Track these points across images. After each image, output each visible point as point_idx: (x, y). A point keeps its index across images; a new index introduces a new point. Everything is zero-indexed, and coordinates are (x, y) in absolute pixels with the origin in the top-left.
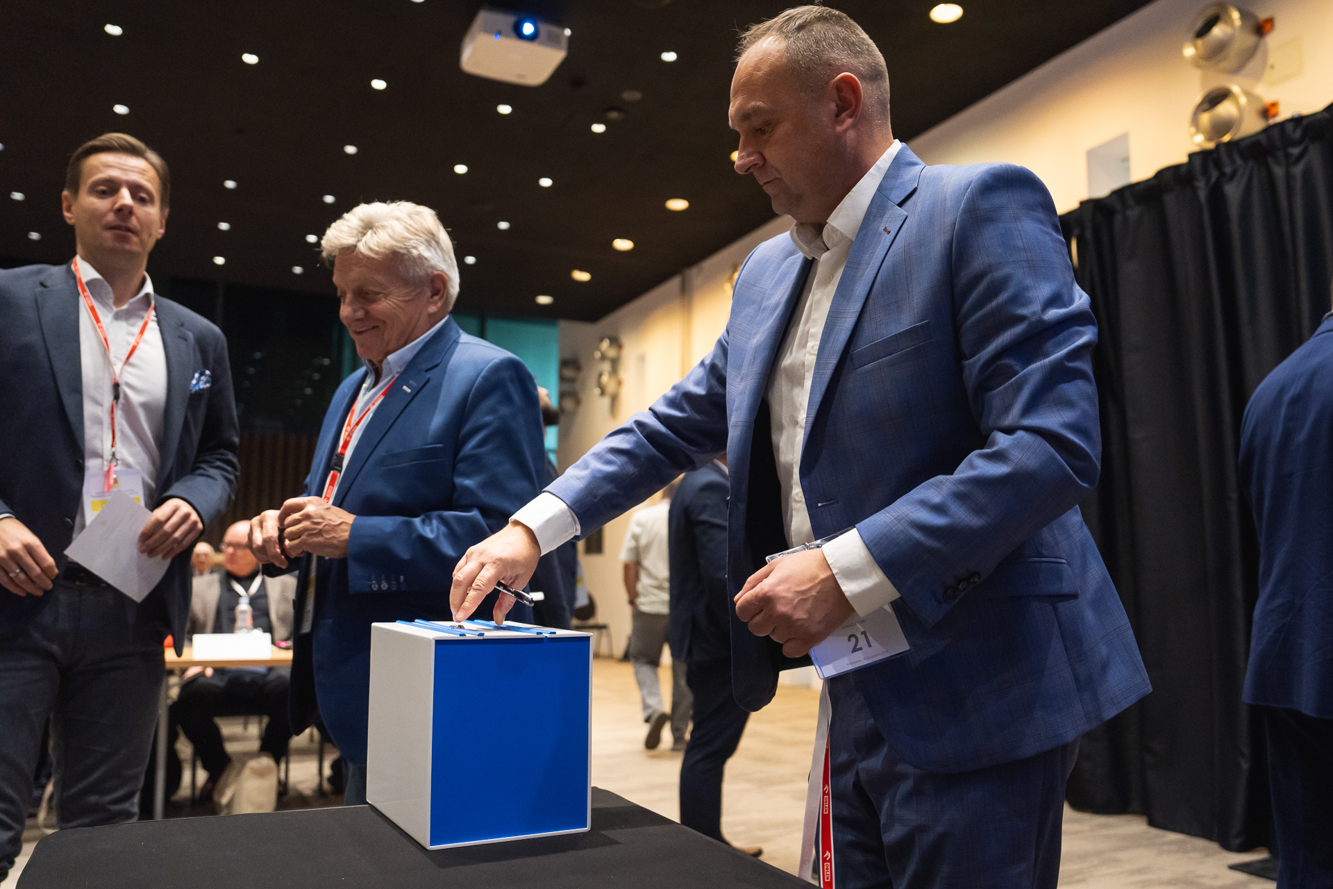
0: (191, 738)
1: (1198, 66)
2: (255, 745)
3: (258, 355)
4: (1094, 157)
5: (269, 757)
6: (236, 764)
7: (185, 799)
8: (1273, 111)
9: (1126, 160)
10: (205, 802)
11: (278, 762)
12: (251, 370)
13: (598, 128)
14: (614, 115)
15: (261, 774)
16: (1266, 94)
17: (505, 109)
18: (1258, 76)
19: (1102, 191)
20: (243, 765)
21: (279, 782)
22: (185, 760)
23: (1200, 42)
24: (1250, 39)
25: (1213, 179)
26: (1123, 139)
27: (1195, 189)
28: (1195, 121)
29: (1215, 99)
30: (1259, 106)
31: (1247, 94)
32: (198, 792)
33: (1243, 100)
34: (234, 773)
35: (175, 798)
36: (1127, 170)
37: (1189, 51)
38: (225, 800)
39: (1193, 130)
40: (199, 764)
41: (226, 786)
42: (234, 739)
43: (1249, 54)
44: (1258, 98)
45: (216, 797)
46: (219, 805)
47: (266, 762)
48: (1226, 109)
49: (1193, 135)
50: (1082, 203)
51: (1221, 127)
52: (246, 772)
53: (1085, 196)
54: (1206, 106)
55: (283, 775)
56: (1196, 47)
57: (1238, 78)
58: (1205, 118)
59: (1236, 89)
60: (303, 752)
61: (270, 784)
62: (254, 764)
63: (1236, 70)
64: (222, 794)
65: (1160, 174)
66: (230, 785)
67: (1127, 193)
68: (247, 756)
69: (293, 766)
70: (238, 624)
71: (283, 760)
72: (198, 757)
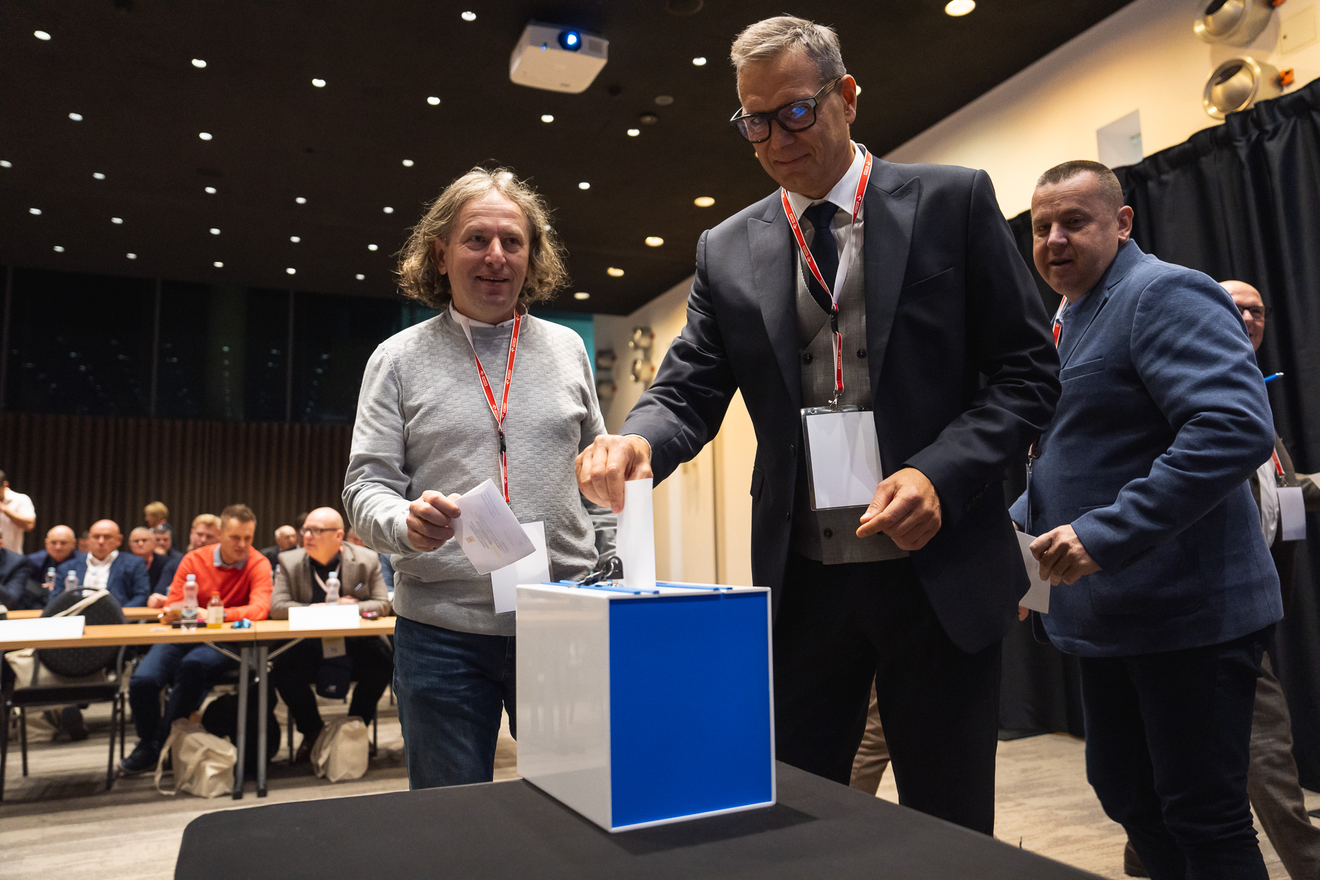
0: (287, 701)
1: (1208, 41)
3: (325, 357)
4: (1105, 135)
5: (359, 720)
7: (285, 760)
8: (1287, 79)
9: (1137, 136)
10: (303, 763)
11: (367, 724)
12: (320, 371)
13: (634, 133)
14: (648, 119)
15: (354, 736)
16: (1279, 63)
17: (548, 119)
18: (1270, 48)
20: (337, 728)
21: (370, 744)
22: (283, 724)
23: (1210, 18)
24: (1263, 12)
25: (1254, 138)
26: (1135, 115)
27: (1234, 149)
28: (1208, 93)
29: (1226, 72)
30: (1273, 75)
31: (1261, 64)
32: (295, 753)
33: (1257, 70)
34: (328, 737)
36: (1139, 145)
37: (1199, 28)
38: (321, 762)
39: (1206, 102)
40: (295, 727)
41: (320, 749)
43: (1262, 26)
44: (1273, 68)
45: (313, 759)
46: (317, 766)
48: (1240, 80)
51: (1236, 97)
52: (340, 734)
54: (1219, 79)
55: (371, 737)
56: (1206, 23)
57: (1249, 51)
58: (1219, 90)
59: (1249, 60)
60: (387, 714)
61: (362, 746)
62: (346, 727)
63: (1247, 44)
64: (319, 756)
65: (1194, 138)
66: (326, 748)
67: (1160, 157)
68: (338, 720)
69: (379, 727)
70: (329, 597)
71: (372, 722)
72: (294, 720)
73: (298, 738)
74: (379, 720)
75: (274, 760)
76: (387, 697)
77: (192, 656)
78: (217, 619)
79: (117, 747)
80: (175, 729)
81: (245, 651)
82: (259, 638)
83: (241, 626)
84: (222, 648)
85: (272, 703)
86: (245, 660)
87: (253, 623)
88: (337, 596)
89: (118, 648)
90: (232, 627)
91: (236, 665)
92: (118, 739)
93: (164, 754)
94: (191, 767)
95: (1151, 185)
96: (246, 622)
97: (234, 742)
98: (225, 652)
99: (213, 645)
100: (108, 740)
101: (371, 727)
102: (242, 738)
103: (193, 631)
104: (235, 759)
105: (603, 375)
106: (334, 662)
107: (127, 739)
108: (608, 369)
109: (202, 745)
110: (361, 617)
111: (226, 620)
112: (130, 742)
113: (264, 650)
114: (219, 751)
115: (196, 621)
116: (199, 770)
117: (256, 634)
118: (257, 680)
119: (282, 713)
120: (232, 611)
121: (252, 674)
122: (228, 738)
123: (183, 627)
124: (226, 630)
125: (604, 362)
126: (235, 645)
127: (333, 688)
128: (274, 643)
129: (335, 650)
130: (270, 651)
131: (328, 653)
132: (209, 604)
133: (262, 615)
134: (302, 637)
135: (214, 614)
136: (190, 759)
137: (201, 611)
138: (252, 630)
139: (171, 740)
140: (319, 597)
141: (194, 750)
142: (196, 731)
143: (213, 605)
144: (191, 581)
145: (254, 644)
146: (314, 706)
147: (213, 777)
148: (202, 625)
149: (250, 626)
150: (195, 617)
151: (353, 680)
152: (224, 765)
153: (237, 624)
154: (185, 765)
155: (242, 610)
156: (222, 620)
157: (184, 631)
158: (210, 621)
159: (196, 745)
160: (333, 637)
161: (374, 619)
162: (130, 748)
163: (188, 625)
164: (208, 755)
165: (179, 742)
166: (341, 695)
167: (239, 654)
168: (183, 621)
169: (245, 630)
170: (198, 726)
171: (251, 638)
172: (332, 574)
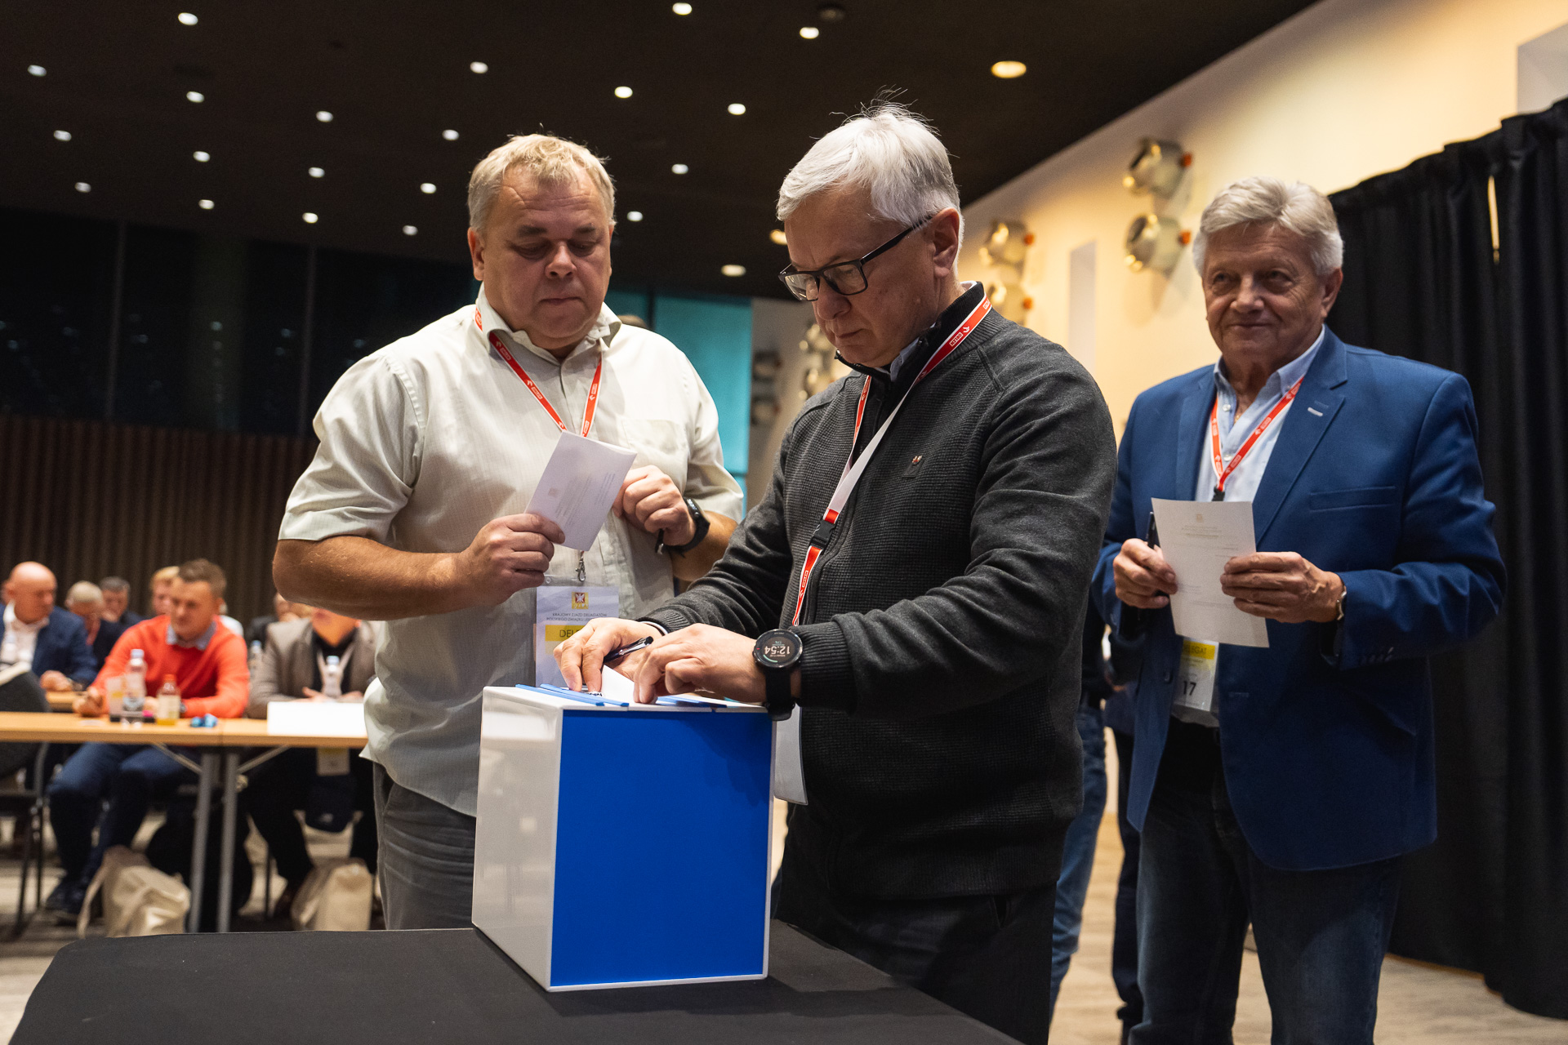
0: (265, 834)
5: (360, 864)
6: (322, 873)
7: (257, 914)
10: (281, 916)
11: (373, 872)
15: (350, 885)
20: (329, 873)
21: (373, 896)
22: (258, 864)
32: (272, 905)
34: (317, 884)
35: (244, 911)
38: (305, 918)
40: (274, 871)
42: (317, 843)
45: (294, 912)
46: (299, 921)
47: (357, 870)
52: (333, 883)
61: (362, 900)
62: (342, 872)
64: (301, 910)
66: (312, 898)
68: (336, 862)
70: (326, 690)
72: (274, 862)
73: (278, 885)
77: (135, 763)
78: (170, 713)
79: (32, 883)
80: (109, 859)
81: (207, 760)
82: (226, 742)
83: (202, 724)
84: (176, 753)
85: (242, 834)
86: (205, 770)
87: (220, 721)
88: (337, 691)
89: (37, 745)
90: (192, 726)
91: (194, 778)
92: (32, 871)
93: (92, 891)
94: (127, 913)
96: (210, 719)
97: (187, 882)
98: (182, 760)
100: (18, 871)
102: (198, 878)
103: (138, 727)
104: (186, 906)
106: (332, 781)
107: (47, 871)
109: (142, 884)
111: (183, 715)
112: (51, 876)
113: (232, 760)
114: (166, 893)
115: (141, 714)
116: (138, 917)
117: (221, 737)
118: (223, 800)
119: (257, 848)
120: (193, 704)
121: (217, 795)
122: (179, 877)
123: (124, 720)
124: (183, 729)
125: (765, 370)
126: (195, 751)
127: (327, 818)
128: (247, 751)
129: (333, 764)
130: (242, 762)
131: (324, 768)
132: (160, 691)
133: (235, 711)
134: (287, 744)
135: (166, 705)
136: (125, 902)
137: (151, 701)
138: (217, 731)
139: (102, 874)
141: (131, 889)
142: (137, 864)
143: (167, 694)
144: (137, 660)
145: (221, 751)
146: (301, 842)
147: (156, 928)
148: (149, 720)
149: (214, 725)
150: (140, 709)
151: (358, 809)
152: (172, 913)
153: (197, 721)
154: (118, 910)
155: (208, 703)
156: (176, 715)
157: (124, 727)
158: (161, 715)
159: (134, 883)
160: (330, 748)
162: (50, 883)
163: (131, 719)
164: (151, 898)
165: (112, 878)
166: (336, 828)
167: (198, 762)
168: (126, 713)
169: (206, 731)
170: (139, 857)
171: (215, 742)
172: (333, 659)
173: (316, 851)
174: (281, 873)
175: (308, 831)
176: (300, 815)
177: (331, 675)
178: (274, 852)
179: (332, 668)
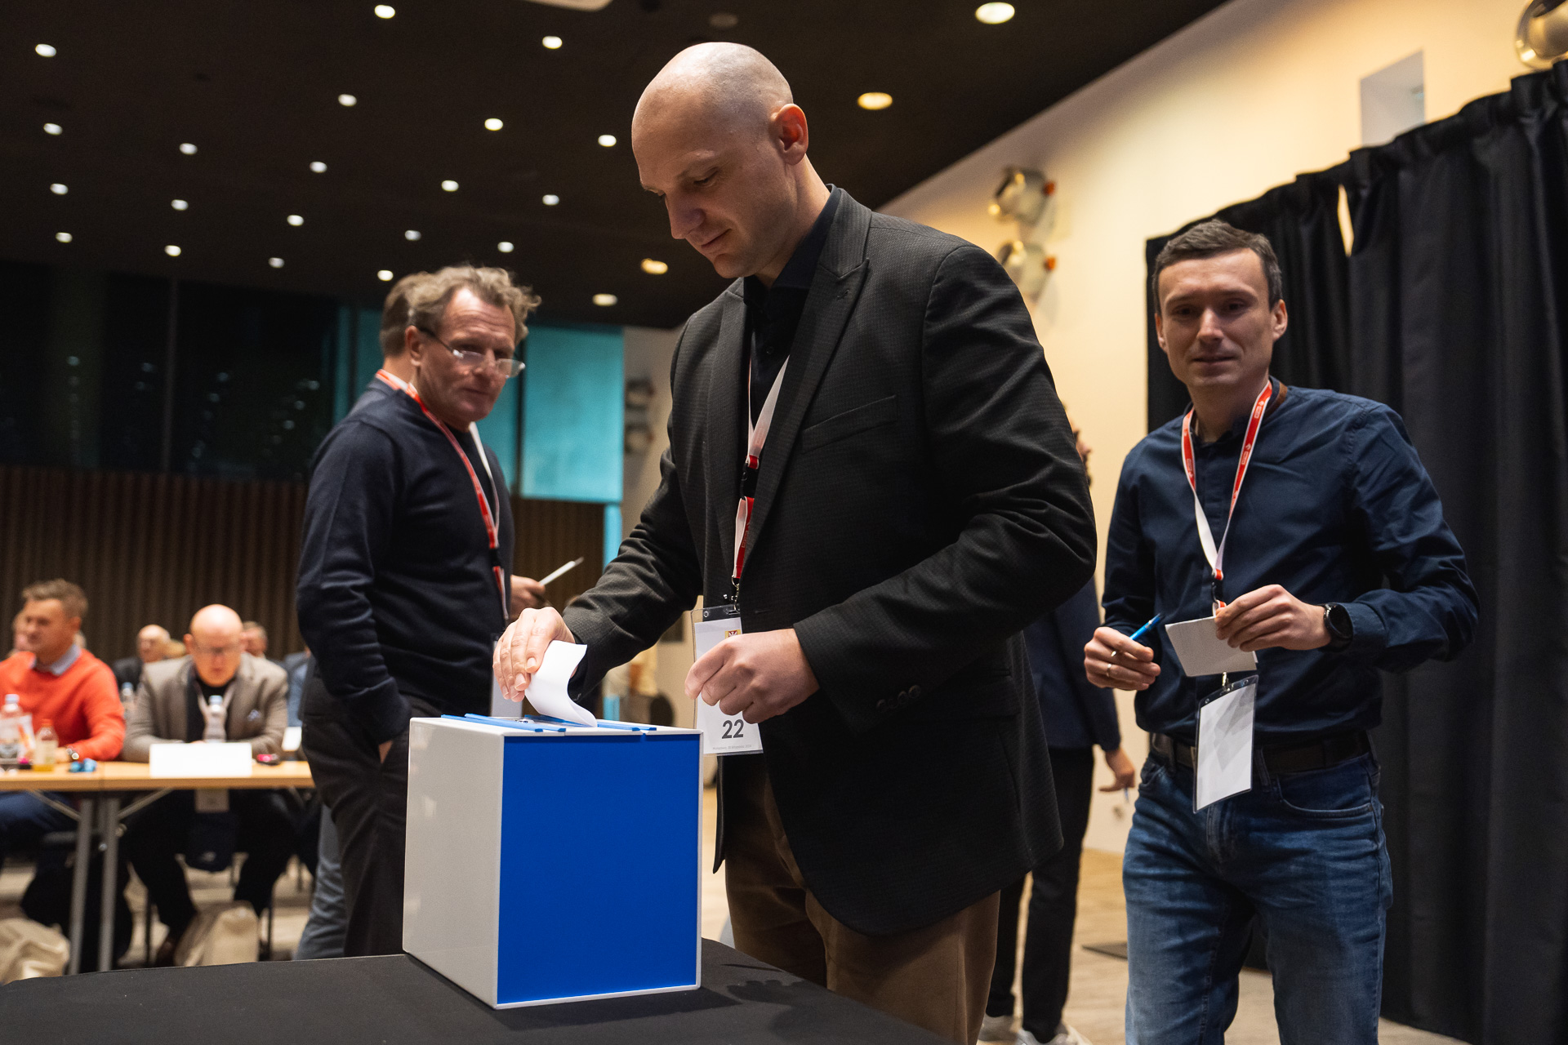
0: (145, 880)
2: (227, 894)
3: (223, 377)
4: (1370, 87)
5: (247, 906)
6: (206, 918)
7: (139, 961)
9: (1419, 90)
10: (164, 960)
11: (259, 914)
12: (215, 397)
15: (237, 929)
17: (553, 43)
19: (1383, 136)
20: (215, 917)
21: (261, 942)
22: (138, 912)
25: (1549, 113)
26: (1416, 59)
27: (1521, 129)
28: (1523, 29)
32: (154, 954)
34: (202, 929)
35: (125, 959)
36: (1420, 104)
38: (188, 964)
39: (1520, 43)
40: (155, 918)
41: (190, 946)
42: (200, 885)
46: (182, 969)
47: (244, 913)
49: (1518, 52)
50: (1353, 154)
52: (219, 927)
53: (1356, 143)
54: (1541, 8)
55: (264, 935)
58: (1539, 25)
60: (291, 904)
61: (248, 944)
62: (227, 916)
64: (186, 956)
65: (1469, 109)
66: (198, 943)
67: (1419, 137)
68: (218, 907)
69: (277, 921)
70: (209, 731)
71: (265, 913)
72: (155, 908)
73: (159, 932)
74: (277, 911)
75: (123, 961)
76: (293, 877)
78: (49, 759)
81: (86, 806)
82: (107, 786)
83: (82, 769)
84: (53, 799)
85: (122, 882)
86: (83, 815)
87: (99, 765)
88: (221, 731)
90: (70, 771)
91: (72, 825)
94: (2, 967)
95: (1404, 176)
96: (89, 764)
97: (66, 933)
98: (58, 805)
99: (39, 795)
101: (264, 921)
102: (77, 929)
103: (13, 775)
104: (65, 957)
105: (635, 417)
106: (213, 818)
108: (642, 409)
109: (18, 936)
110: (254, 761)
111: (61, 761)
113: (113, 804)
114: (44, 945)
115: (16, 761)
116: (10, 974)
117: (102, 781)
118: (103, 846)
119: (137, 896)
121: (95, 840)
122: (58, 928)
123: (0, 768)
124: (61, 774)
125: (637, 398)
126: (72, 796)
127: (210, 857)
128: (126, 795)
129: (213, 805)
130: (123, 805)
133: (112, 754)
134: (170, 787)
135: (44, 751)
136: (2, 956)
138: (97, 776)
140: (195, 730)
141: (8, 943)
142: (11, 916)
143: (44, 739)
145: (99, 796)
146: (183, 888)
148: (25, 766)
149: (94, 770)
150: (20, 752)
151: (240, 850)
152: (51, 965)
157: (1, 775)
158: (37, 761)
159: (9, 936)
160: (211, 788)
161: (273, 764)
163: (5, 766)
164: (28, 951)
167: (77, 808)
168: (2, 761)
169: (86, 776)
170: (14, 909)
171: (96, 787)
172: (215, 699)
173: (198, 896)
174: (163, 920)
175: (192, 875)
176: (180, 858)
177: (215, 715)
178: (153, 898)
179: (215, 708)
